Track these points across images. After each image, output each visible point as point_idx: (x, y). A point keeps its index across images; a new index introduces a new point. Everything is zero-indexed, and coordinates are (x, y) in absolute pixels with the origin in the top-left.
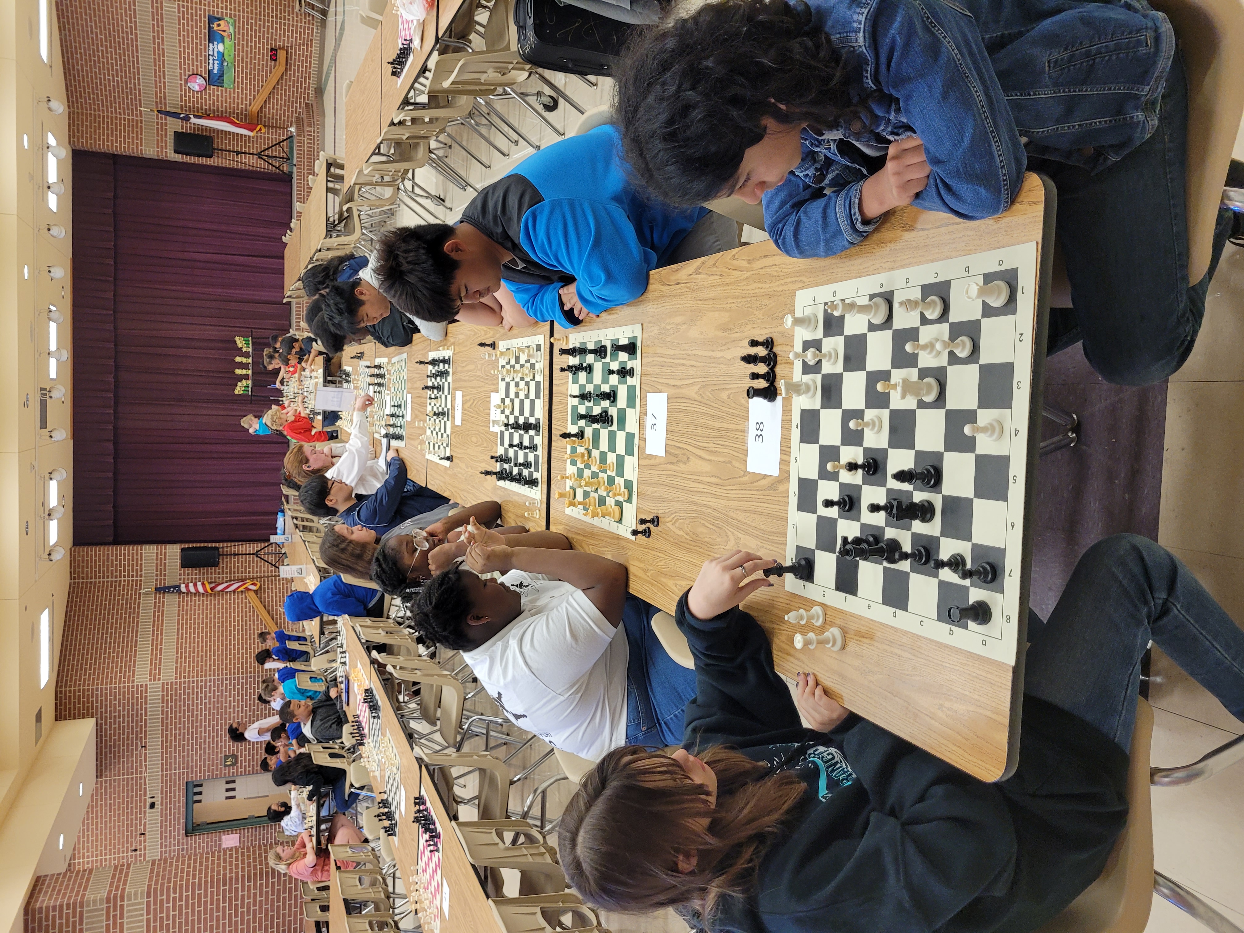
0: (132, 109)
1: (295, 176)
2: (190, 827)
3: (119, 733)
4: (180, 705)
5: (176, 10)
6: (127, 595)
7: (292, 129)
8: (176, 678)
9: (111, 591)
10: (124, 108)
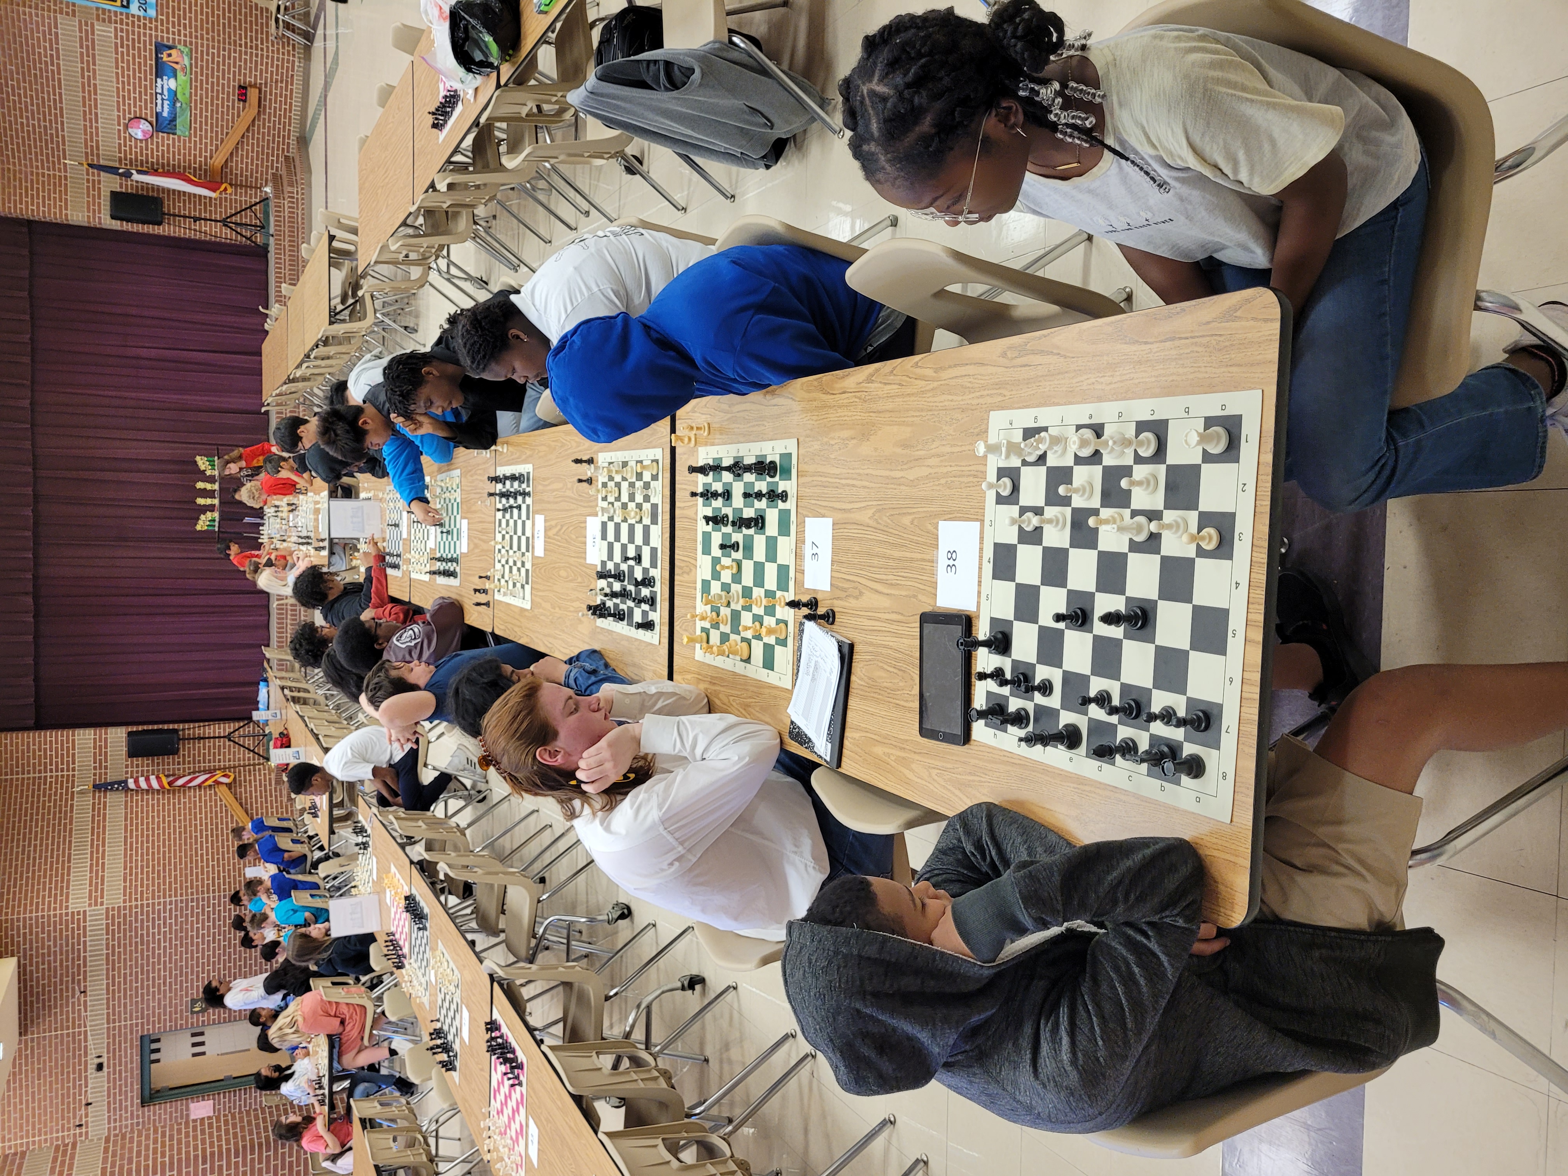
0: (53, 162)
1: (272, 249)
2: (147, 1093)
3: (49, 976)
4: (131, 936)
5: (113, 35)
6: (56, 795)
7: (268, 189)
8: (125, 901)
9: (33, 790)
10: (42, 160)
